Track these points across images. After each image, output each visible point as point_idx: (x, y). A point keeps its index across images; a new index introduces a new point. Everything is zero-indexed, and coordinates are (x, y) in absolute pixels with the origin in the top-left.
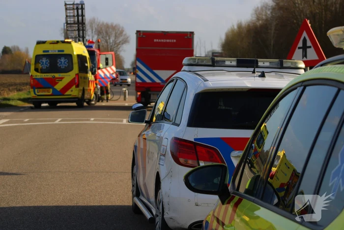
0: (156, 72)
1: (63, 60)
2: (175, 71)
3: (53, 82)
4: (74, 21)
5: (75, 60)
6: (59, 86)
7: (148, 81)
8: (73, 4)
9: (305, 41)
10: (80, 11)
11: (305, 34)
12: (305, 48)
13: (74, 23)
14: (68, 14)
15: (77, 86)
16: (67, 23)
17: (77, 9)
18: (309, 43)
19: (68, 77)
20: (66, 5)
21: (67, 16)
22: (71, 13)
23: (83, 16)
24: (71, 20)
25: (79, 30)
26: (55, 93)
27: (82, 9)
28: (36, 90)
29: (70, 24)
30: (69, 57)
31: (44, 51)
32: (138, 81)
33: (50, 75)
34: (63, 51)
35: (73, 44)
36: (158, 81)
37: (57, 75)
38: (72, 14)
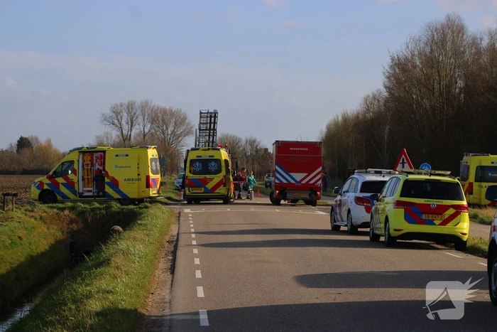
0: (291, 174)
1: (213, 164)
2: (306, 174)
3: (205, 182)
4: (207, 127)
5: (223, 164)
6: (210, 186)
7: (285, 181)
8: (208, 113)
9: (403, 159)
10: (213, 119)
11: (403, 156)
12: (403, 163)
13: (206, 130)
14: (202, 122)
15: (225, 186)
16: (200, 130)
17: (211, 117)
18: (405, 161)
19: (217, 178)
20: (201, 113)
21: (200, 123)
22: (204, 120)
23: (215, 123)
24: (203, 127)
25: (209, 135)
26: (207, 191)
27: (215, 117)
28: (191, 189)
29: (203, 130)
30: (218, 161)
31: (197, 157)
32: (277, 181)
33: (202, 177)
34: (213, 156)
35: (221, 150)
36: (293, 182)
37: (208, 176)
38: (205, 122)
